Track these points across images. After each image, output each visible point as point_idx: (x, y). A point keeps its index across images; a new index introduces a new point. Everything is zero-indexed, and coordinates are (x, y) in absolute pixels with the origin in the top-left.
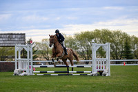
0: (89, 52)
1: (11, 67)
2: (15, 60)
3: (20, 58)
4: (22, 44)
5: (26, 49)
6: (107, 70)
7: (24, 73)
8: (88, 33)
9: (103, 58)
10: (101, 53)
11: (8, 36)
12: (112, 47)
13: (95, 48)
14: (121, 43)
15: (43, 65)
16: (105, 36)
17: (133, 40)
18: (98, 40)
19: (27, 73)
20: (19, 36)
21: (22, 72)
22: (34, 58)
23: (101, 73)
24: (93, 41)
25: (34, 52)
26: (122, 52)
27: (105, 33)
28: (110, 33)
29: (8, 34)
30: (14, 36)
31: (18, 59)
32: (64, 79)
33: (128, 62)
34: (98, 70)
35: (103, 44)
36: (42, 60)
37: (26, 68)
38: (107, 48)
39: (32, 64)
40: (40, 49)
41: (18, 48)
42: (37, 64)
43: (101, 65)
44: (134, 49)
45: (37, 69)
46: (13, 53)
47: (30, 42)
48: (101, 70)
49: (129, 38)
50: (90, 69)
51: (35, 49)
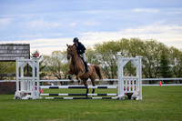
0: (114, 69)
1: (11, 89)
2: (17, 79)
3: (22, 76)
4: (25, 57)
5: (30, 64)
6: (137, 92)
7: (28, 96)
8: (112, 43)
9: (132, 77)
10: (130, 69)
11: (6, 47)
12: (144, 61)
13: (121, 63)
14: (156, 56)
15: (53, 85)
16: (135, 47)
17: (172, 52)
18: (126, 52)
19: (32, 96)
20: (22, 48)
21: (25, 94)
22: (42, 76)
23: (129, 96)
24: (119, 53)
25: (42, 68)
26: (158, 68)
27: (134, 43)
28: (142, 43)
29: (7, 45)
30: (15, 48)
31: (20, 78)
32: (81, 104)
33: (165, 82)
34: (126, 92)
35: (132, 58)
36: (52, 79)
37: (31, 89)
38: (138, 63)
39: (38, 84)
40: (49, 64)
41: (20, 63)
42: (45, 84)
43: (130, 85)
44: (173, 64)
45: (45, 91)
46: (14, 69)
47: (36, 55)
48: (130, 91)
49: (167, 50)
50: (116, 91)
51: (43, 64)
